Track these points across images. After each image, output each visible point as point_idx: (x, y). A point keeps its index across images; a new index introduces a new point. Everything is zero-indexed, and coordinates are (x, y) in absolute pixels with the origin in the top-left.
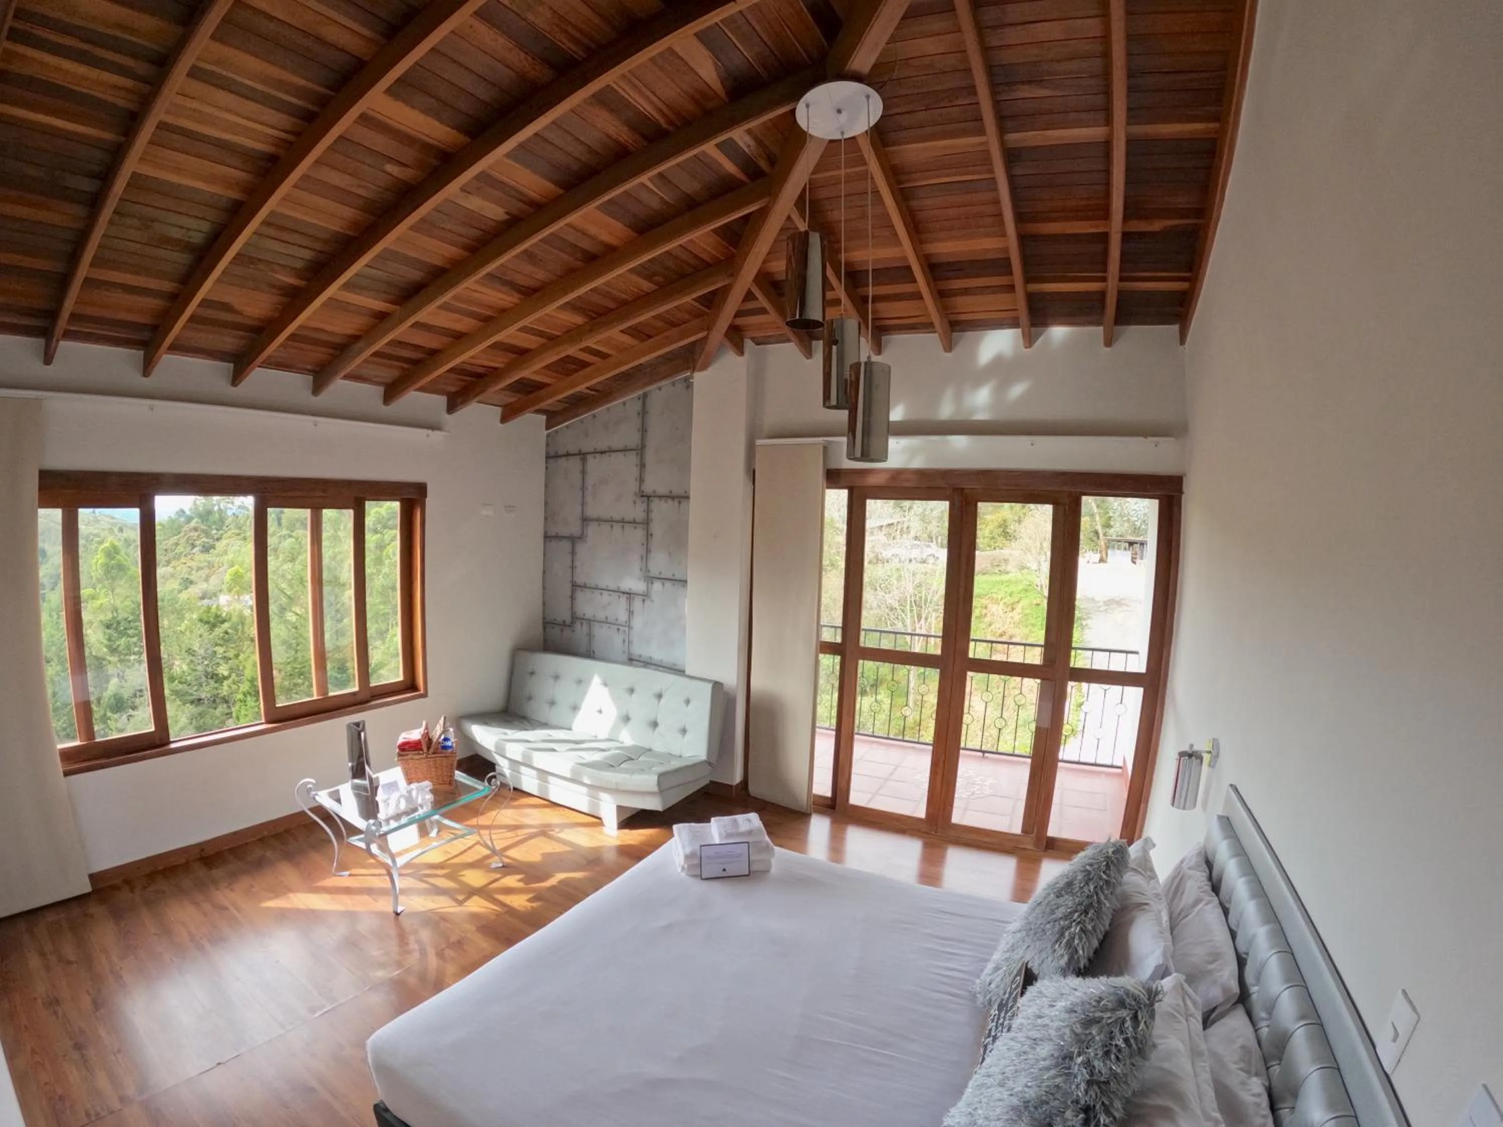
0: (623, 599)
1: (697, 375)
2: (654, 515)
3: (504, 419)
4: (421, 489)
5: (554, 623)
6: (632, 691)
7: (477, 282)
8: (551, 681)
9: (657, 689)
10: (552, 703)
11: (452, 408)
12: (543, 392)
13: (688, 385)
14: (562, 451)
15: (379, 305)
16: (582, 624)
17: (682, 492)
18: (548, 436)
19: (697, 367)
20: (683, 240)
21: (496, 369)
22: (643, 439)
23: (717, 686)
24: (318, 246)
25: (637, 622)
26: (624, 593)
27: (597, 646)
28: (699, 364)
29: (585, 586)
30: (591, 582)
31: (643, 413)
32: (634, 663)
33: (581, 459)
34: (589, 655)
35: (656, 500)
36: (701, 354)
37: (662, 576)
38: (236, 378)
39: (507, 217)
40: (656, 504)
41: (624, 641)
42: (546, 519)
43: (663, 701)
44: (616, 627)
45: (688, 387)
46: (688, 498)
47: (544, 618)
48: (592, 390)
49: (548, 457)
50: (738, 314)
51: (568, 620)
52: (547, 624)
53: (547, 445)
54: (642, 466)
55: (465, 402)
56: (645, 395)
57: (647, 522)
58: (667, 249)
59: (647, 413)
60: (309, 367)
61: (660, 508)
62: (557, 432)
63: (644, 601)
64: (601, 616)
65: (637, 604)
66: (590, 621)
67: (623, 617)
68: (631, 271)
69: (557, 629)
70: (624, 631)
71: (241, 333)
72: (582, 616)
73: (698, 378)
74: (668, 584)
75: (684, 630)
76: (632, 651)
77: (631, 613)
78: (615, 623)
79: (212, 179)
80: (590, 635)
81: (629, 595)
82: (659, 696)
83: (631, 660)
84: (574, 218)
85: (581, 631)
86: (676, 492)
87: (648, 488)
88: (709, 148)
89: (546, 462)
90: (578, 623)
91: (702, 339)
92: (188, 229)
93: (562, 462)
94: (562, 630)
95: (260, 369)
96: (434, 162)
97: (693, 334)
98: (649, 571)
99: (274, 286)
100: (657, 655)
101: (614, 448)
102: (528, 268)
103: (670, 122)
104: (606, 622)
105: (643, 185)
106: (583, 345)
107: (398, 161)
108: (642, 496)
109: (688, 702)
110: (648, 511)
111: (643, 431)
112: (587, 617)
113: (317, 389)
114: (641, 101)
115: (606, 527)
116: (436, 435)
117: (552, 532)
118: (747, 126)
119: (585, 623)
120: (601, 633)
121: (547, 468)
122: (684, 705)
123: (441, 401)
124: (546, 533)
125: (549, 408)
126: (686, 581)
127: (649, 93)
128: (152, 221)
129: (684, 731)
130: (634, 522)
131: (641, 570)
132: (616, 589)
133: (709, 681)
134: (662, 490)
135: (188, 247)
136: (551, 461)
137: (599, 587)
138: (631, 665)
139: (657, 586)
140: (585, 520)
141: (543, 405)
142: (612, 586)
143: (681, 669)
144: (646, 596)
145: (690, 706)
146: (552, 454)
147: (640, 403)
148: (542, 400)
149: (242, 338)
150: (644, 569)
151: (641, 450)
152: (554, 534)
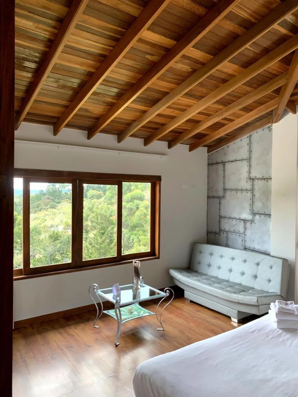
0: (242, 222)
1: (274, 125)
2: (256, 187)
3: (191, 150)
4: (159, 178)
5: (212, 233)
6: (245, 261)
7: (181, 97)
8: (209, 256)
9: (257, 261)
10: (209, 265)
11: (170, 146)
12: (205, 138)
13: (270, 129)
14: (215, 162)
15: (143, 108)
16: (224, 233)
17: (268, 177)
18: (208, 156)
19: (274, 122)
20: (265, 68)
21: (187, 130)
22: (250, 155)
23: (285, 260)
24: (121, 87)
25: (248, 232)
26: (242, 220)
27: (230, 243)
28: (274, 120)
29: (225, 217)
30: (227, 216)
31: (250, 144)
32: (247, 250)
33: (223, 164)
34: (227, 246)
35: (256, 181)
36: (275, 115)
37: (259, 213)
38: (89, 136)
39: (192, 70)
40: (256, 182)
41: (242, 240)
42: (208, 190)
43: (260, 266)
44: (239, 234)
45: (270, 131)
46: (271, 179)
47: (207, 230)
48: (227, 135)
49: (209, 164)
50: (292, 95)
51: (218, 231)
52: (208, 233)
53: (208, 159)
54: (250, 166)
55: (175, 144)
56: (250, 136)
57: (252, 190)
58: (258, 73)
59: (252, 143)
60: (116, 132)
61: (259, 184)
62: (212, 154)
63: (251, 223)
64: (232, 230)
65: (248, 224)
66: (227, 232)
67: (241, 230)
68: (244, 84)
69: (213, 235)
70: (242, 236)
71: (92, 120)
72: (224, 230)
73: (275, 126)
74: (262, 216)
75: (270, 236)
76: (246, 245)
77: (245, 228)
78: (239, 233)
79: (82, 64)
80: (227, 237)
81: (245, 221)
82: (258, 264)
83: (245, 249)
84: (219, 67)
85: (223, 236)
86: (265, 176)
87: (253, 175)
88: (275, 26)
89: (208, 167)
90: (222, 232)
91: (275, 109)
92: (73, 82)
93: (215, 166)
94: (215, 235)
95: (99, 133)
96: (163, 52)
97: (271, 107)
98: (254, 210)
99: (104, 102)
100: (257, 247)
101: (237, 159)
102: (200, 89)
103: (256, 19)
104: (234, 232)
105: (246, 48)
106: (223, 117)
107: (150, 54)
108: (250, 179)
109: (271, 267)
110: (253, 185)
111: (250, 151)
112: (226, 230)
113: (119, 140)
114: (243, 13)
115: (234, 192)
116: (164, 157)
117: (211, 195)
118: (292, 12)
119: (225, 233)
120: (232, 236)
121: (208, 169)
122: (270, 269)
123: (165, 144)
124: (208, 195)
125: (209, 144)
126: (271, 215)
127: (246, 9)
128: (60, 80)
129: (269, 281)
130: (247, 190)
131: (250, 210)
132: (239, 218)
133: (282, 258)
134: (259, 176)
135: (73, 89)
136: (210, 166)
137: (231, 217)
138: (246, 250)
139: (257, 217)
140: (225, 190)
141: (207, 143)
142: (237, 217)
143: (269, 253)
144: (252, 221)
145: (272, 269)
146: (210, 163)
147: (248, 139)
148: (206, 141)
149: (93, 122)
150: (251, 210)
151: (249, 159)
152: (212, 196)
